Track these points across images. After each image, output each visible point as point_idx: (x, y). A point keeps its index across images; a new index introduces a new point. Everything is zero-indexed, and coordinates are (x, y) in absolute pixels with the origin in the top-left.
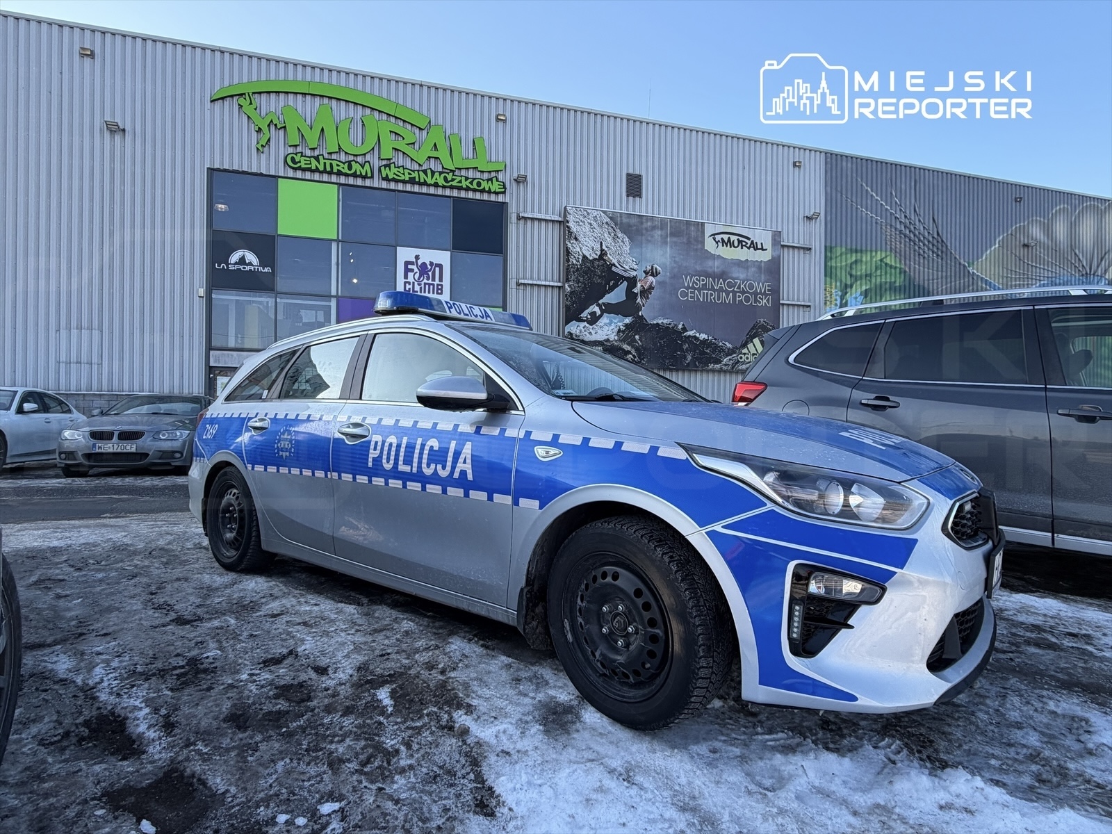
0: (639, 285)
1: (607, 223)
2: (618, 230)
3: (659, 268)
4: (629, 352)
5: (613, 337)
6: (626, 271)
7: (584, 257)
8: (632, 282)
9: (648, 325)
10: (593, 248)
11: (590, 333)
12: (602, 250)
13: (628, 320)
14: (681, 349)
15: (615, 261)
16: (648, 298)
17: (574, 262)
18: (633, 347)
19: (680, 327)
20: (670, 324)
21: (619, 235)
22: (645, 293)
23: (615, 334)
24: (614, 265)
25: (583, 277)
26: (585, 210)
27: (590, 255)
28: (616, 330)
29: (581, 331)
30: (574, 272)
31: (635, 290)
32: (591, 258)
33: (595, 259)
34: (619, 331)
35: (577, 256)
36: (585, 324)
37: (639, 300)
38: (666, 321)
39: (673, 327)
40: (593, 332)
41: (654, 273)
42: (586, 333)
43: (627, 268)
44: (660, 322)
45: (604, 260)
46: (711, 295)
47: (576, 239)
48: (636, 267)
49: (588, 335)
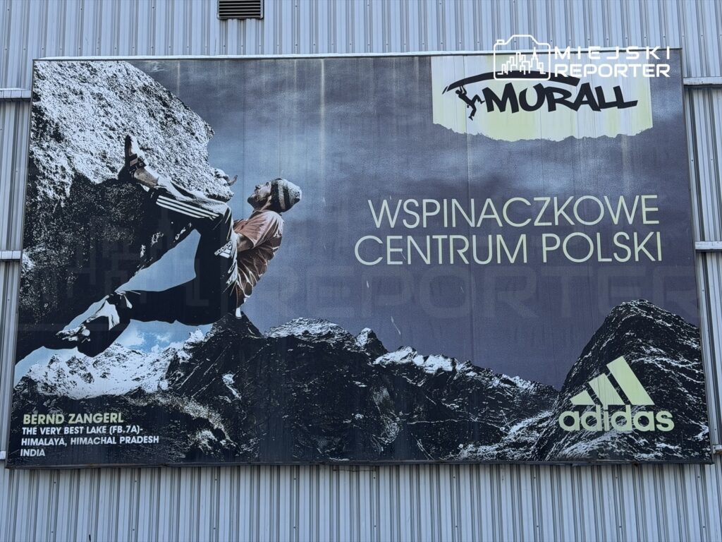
0: (235, 237)
1: (145, 89)
2: (175, 104)
3: (294, 188)
4: (203, 424)
5: (154, 382)
6: (196, 204)
7: (80, 179)
8: (214, 230)
9: (263, 341)
10: (104, 156)
11: (89, 378)
12: (129, 157)
13: (199, 334)
14: (366, 405)
15: (165, 182)
16: (261, 268)
17: (51, 193)
18: (215, 406)
19: (362, 340)
20: (329, 335)
21: (179, 115)
22: (253, 255)
23: (161, 374)
24: (163, 191)
25: (75, 229)
26: (86, 64)
27: (96, 173)
28: (165, 362)
29: (60, 373)
30: (47, 220)
31: (225, 253)
32: (98, 181)
33: (109, 182)
34: (174, 364)
35: (57, 178)
36: (75, 352)
37: (235, 276)
38: (316, 329)
39: (339, 344)
40: (96, 373)
41: (279, 201)
42: (76, 377)
43: (201, 195)
44: (298, 331)
45: (135, 181)
46: (459, 244)
47: (58, 137)
48: (224, 191)
49: (81, 382)
